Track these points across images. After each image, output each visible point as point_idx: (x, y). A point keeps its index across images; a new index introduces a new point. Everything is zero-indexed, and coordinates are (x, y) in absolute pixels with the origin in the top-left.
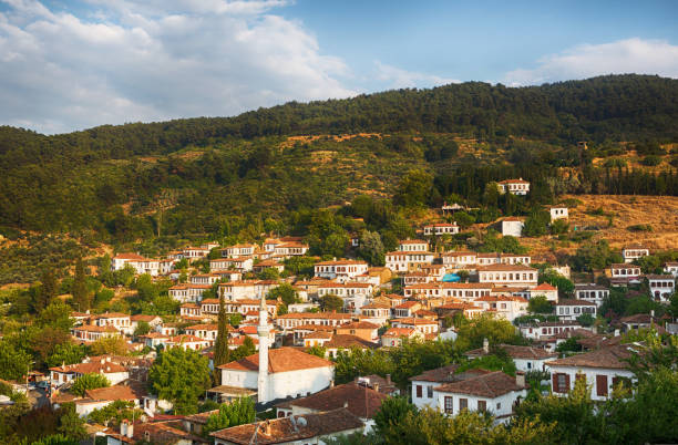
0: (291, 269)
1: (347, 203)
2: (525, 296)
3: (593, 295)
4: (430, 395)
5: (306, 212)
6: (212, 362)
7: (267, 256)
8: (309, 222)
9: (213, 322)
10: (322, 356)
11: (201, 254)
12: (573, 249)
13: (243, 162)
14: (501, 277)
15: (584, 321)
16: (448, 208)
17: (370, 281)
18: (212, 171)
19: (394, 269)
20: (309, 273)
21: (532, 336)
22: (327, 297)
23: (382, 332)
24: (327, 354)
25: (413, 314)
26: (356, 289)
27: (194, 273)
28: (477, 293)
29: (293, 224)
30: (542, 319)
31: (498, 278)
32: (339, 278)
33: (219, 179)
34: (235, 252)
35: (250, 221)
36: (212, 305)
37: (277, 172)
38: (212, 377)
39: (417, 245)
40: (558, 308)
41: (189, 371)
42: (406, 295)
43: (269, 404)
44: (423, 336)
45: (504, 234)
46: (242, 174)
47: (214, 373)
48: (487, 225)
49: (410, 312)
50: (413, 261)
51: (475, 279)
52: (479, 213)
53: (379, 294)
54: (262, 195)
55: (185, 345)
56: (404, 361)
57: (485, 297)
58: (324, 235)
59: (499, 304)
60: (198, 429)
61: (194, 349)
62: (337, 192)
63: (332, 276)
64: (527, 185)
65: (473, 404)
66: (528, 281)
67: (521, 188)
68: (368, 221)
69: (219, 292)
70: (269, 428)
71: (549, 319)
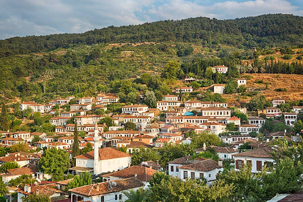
0: (111, 110)
1: (138, 77)
2: (225, 122)
3: (257, 122)
4: (177, 170)
5: (118, 81)
6: (71, 155)
7: (99, 103)
8: (120, 86)
9: (72, 136)
10: (125, 152)
11: (65, 102)
12: (248, 100)
13: (86, 56)
14: (213, 114)
15: (253, 135)
16: (188, 79)
17: (149, 115)
18: (71, 61)
19: (161, 109)
20: (120, 111)
21: (227, 142)
22: (128, 123)
23: (155, 140)
24: (128, 151)
25: (170, 131)
26: (142, 119)
27: (62, 111)
28: (201, 121)
29: (111, 87)
30: (233, 134)
31: (211, 114)
32: (134, 114)
33: (75, 65)
34: (83, 101)
35: (90, 86)
36: (71, 127)
37: (104, 61)
38: (71, 162)
39: (172, 98)
40: (240, 128)
41: (60, 160)
42: (167, 122)
43: (99, 176)
44: (174, 142)
45: (215, 92)
46: (86, 62)
47: (72, 161)
48: (206, 88)
49: (168, 130)
50: (170, 105)
51: (200, 114)
52: (203, 82)
53: (153, 122)
54: (96, 73)
55: (57, 147)
56: (165, 154)
57: (205, 123)
58: (127, 92)
59: (211, 126)
60: (64, 188)
61: (62, 149)
62: (133, 71)
63: (130, 113)
64: (227, 68)
65: (197, 175)
66: (226, 115)
67: (224, 70)
68: (149, 86)
69: (74, 121)
70: (98, 187)
71: (236, 134)
